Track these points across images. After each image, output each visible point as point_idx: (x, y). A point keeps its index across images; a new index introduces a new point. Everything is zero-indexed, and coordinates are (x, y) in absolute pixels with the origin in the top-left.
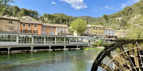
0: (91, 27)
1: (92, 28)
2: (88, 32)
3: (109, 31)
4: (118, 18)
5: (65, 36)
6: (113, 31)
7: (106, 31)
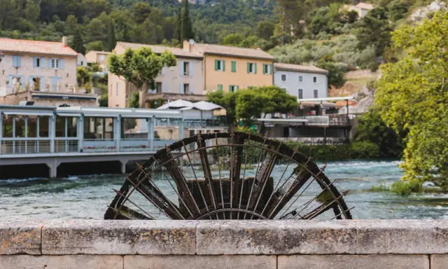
0: (200, 59)
1: (211, 62)
2: (186, 86)
3: (301, 79)
4: (351, 8)
5: (52, 109)
6: (317, 76)
7: (284, 78)
